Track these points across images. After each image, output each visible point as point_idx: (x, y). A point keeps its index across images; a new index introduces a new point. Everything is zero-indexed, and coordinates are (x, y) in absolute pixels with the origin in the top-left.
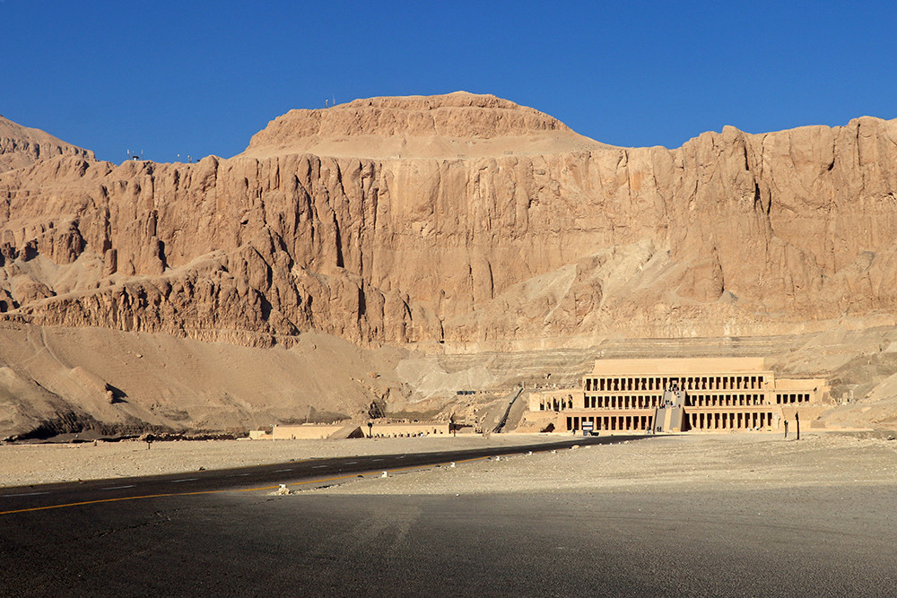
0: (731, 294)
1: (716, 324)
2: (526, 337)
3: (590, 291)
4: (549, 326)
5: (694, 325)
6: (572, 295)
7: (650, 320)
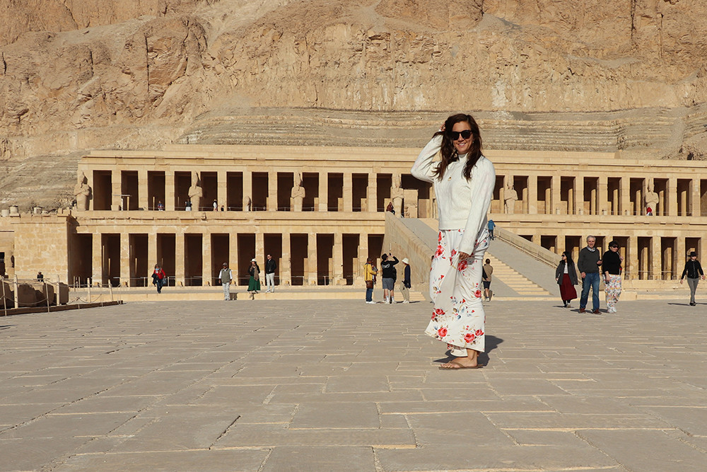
0: (503, 20)
1: (474, 81)
2: (42, 128)
3: (180, 33)
4: (89, 103)
5: (422, 80)
6: (139, 38)
7: (315, 62)
